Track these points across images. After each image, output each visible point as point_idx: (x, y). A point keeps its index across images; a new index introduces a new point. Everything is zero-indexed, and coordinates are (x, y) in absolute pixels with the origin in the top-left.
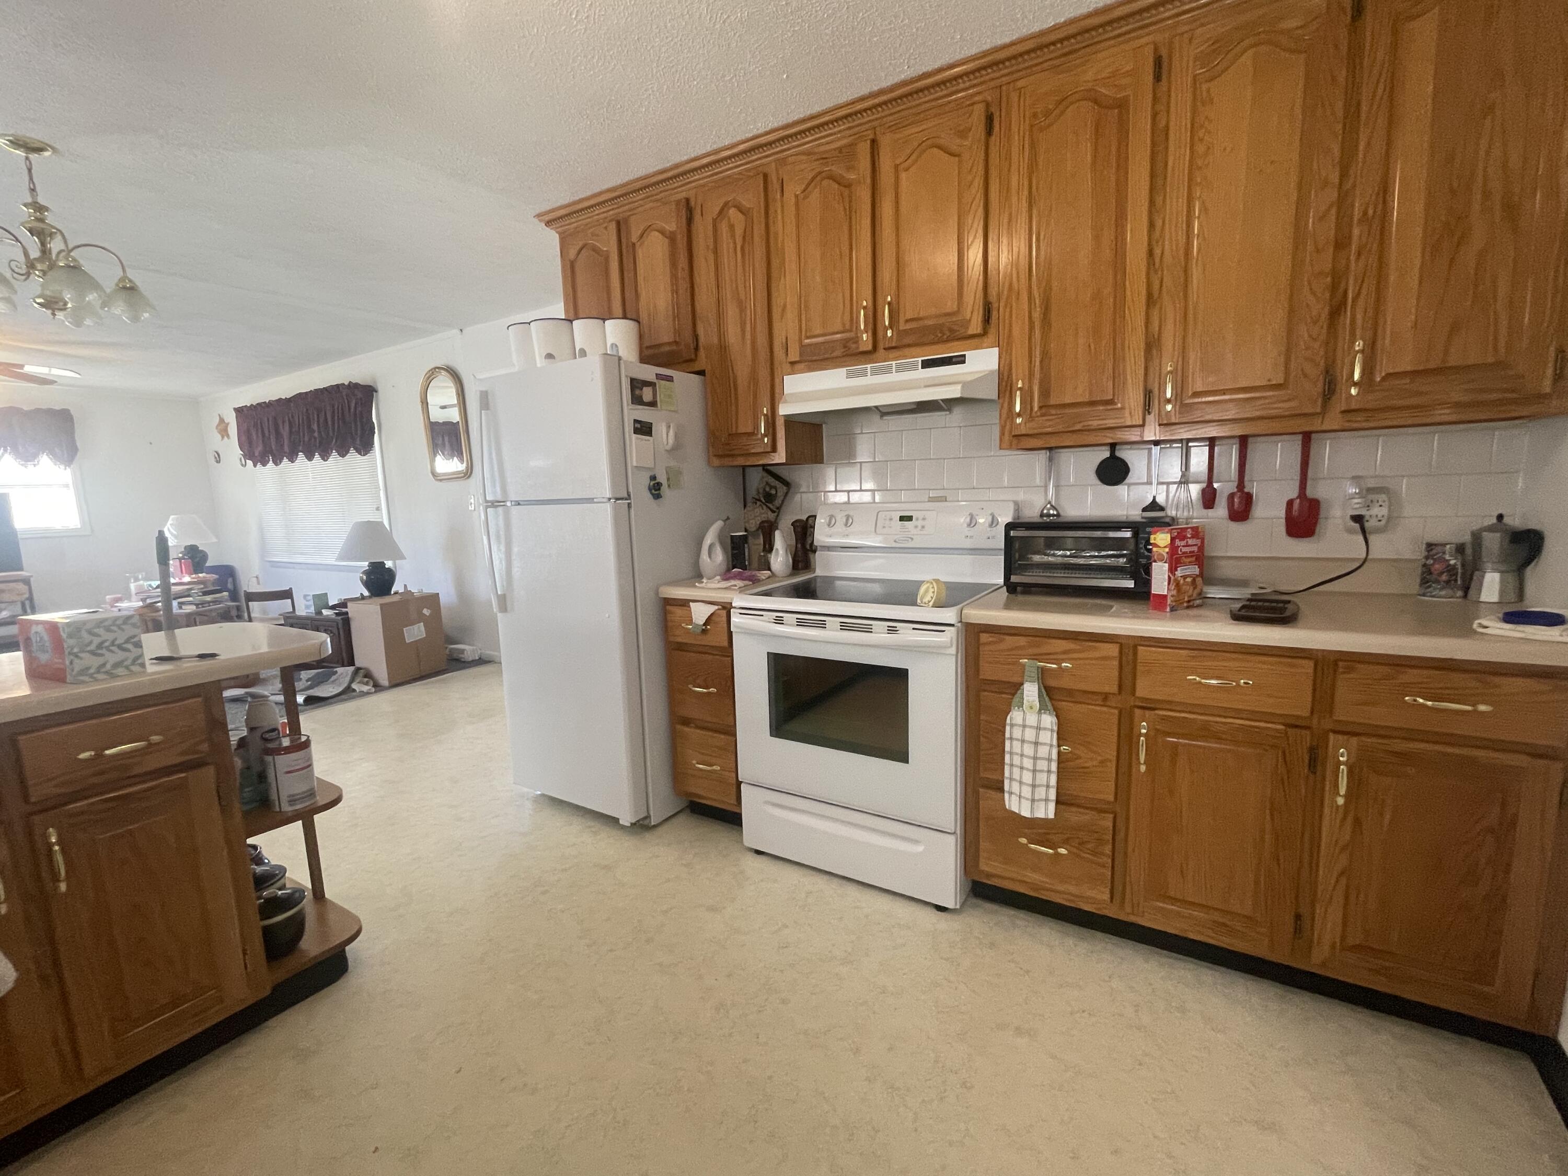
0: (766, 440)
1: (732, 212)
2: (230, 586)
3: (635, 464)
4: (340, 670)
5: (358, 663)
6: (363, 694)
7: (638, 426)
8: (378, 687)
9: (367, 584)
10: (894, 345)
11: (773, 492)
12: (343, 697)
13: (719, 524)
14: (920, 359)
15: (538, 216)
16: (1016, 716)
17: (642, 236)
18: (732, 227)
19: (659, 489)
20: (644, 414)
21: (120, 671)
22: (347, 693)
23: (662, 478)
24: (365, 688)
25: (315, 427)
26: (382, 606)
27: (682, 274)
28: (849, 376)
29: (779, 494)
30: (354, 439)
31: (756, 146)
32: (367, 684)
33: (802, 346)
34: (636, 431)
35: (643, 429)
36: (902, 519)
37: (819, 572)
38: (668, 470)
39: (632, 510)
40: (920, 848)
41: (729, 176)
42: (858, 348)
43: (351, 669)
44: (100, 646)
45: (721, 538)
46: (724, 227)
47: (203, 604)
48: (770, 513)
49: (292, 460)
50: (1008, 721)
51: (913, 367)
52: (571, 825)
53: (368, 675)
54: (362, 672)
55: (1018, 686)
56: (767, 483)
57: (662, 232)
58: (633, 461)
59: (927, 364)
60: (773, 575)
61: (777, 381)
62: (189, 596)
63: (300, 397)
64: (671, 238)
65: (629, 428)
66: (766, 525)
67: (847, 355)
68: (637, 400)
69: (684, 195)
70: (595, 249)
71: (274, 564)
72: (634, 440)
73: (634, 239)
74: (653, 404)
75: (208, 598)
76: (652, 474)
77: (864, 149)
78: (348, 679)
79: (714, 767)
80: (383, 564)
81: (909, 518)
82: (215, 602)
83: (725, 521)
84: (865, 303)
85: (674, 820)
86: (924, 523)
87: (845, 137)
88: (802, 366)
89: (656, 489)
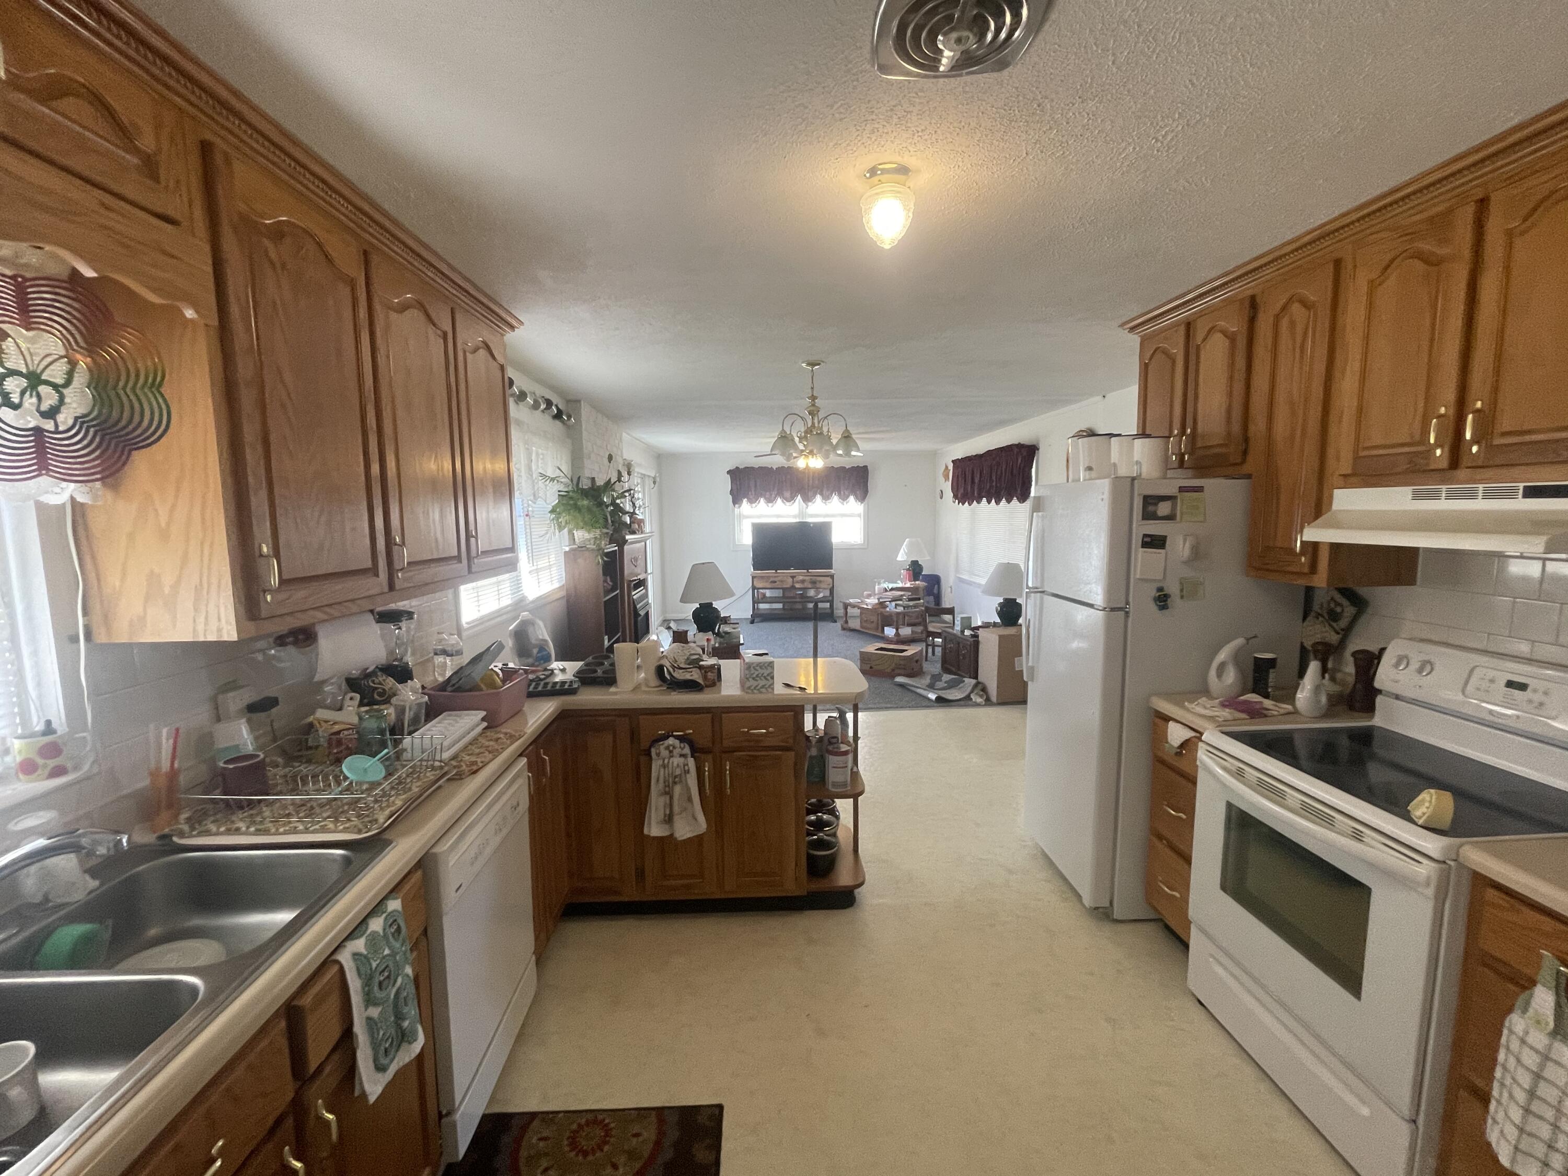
0: (1303, 559)
1: (1296, 308)
2: (935, 591)
3: (1138, 576)
4: (967, 680)
5: (980, 678)
6: (977, 705)
7: (1148, 539)
8: (988, 702)
9: (1000, 614)
10: (1480, 463)
11: (1339, 610)
12: (962, 703)
13: (1239, 642)
14: (1521, 485)
15: (1122, 325)
16: (1516, 1022)
17: (1204, 340)
18: (1292, 324)
19: (1166, 601)
20: (1155, 528)
21: (763, 690)
22: (966, 701)
23: (1173, 589)
24: (979, 700)
25: (994, 478)
26: (1000, 637)
27: (1240, 375)
28: (1417, 496)
29: (1346, 614)
30: (1016, 490)
31: (1324, 234)
32: (981, 696)
33: (1356, 458)
34: (1145, 545)
35: (1155, 542)
36: (1510, 684)
37: (1378, 721)
38: (1182, 583)
39: (1130, 619)
40: (1365, 1111)
41: (1299, 267)
42: (1428, 464)
43: (973, 681)
44: (757, 676)
45: (1237, 657)
46: (1285, 323)
47: (908, 607)
48: (1333, 633)
49: (979, 502)
50: (1507, 1024)
51: (1509, 494)
52: (1049, 882)
53: (984, 689)
54: (980, 687)
55: (1528, 984)
56: (1332, 599)
57: (1224, 333)
58: (1137, 573)
59: (1532, 492)
60: (1296, 712)
61: (1326, 495)
62: (901, 600)
63: (989, 453)
64: (1232, 338)
65: (1137, 540)
66: (1320, 648)
67: (1413, 472)
68: (1148, 515)
69: (1249, 293)
70: (1165, 353)
71: (961, 580)
72: (1141, 555)
73: (1199, 341)
74: (1171, 517)
75: (911, 603)
76: (1160, 585)
77: (1467, 213)
78: (970, 689)
79: (1174, 893)
80: (1015, 600)
81: (1522, 687)
82: (915, 606)
83: (1248, 640)
84: (1443, 410)
85: (1139, 926)
86: (1543, 698)
87: (1443, 202)
88: (1353, 480)
89: (1162, 600)
